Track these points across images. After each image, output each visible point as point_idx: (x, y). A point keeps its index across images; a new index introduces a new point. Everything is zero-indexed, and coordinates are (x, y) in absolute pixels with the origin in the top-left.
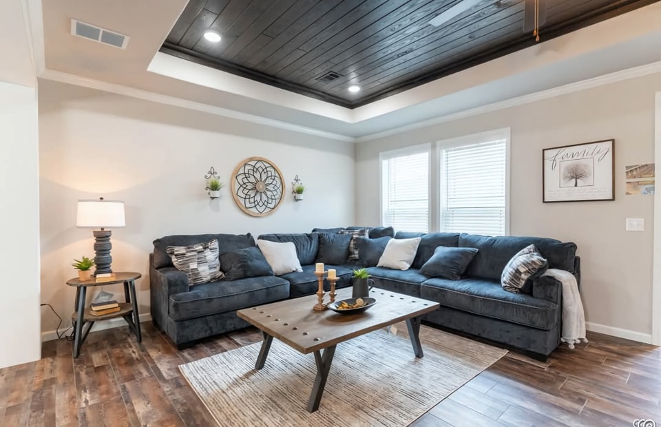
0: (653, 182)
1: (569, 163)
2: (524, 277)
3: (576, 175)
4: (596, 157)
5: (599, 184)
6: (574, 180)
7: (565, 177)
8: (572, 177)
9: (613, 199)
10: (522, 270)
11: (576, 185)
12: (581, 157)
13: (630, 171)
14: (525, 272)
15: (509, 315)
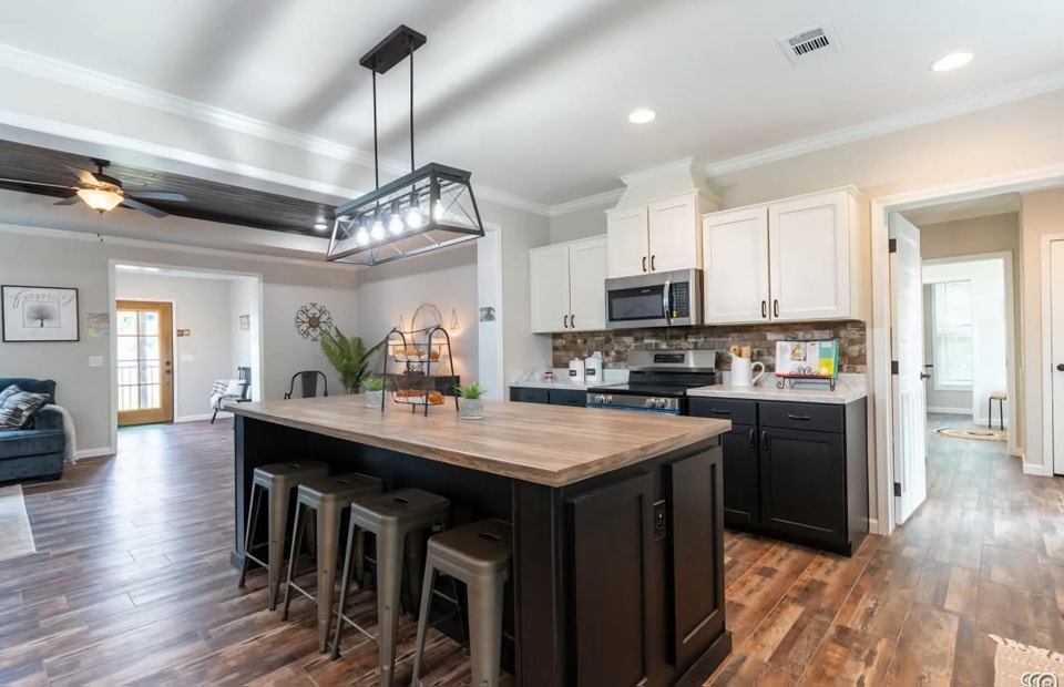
0: (108, 328)
1: (33, 303)
2: (26, 414)
3: (42, 316)
4: (62, 302)
5: (64, 326)
6: (39, 322)
7: (29, 317)
8: (37, 318)
9: (78, 340)
10: (23, 407)
11: (42, 325)
12: (46, 299)
13: (91, 316)
14: (27, 410)
15: (22, 450)
